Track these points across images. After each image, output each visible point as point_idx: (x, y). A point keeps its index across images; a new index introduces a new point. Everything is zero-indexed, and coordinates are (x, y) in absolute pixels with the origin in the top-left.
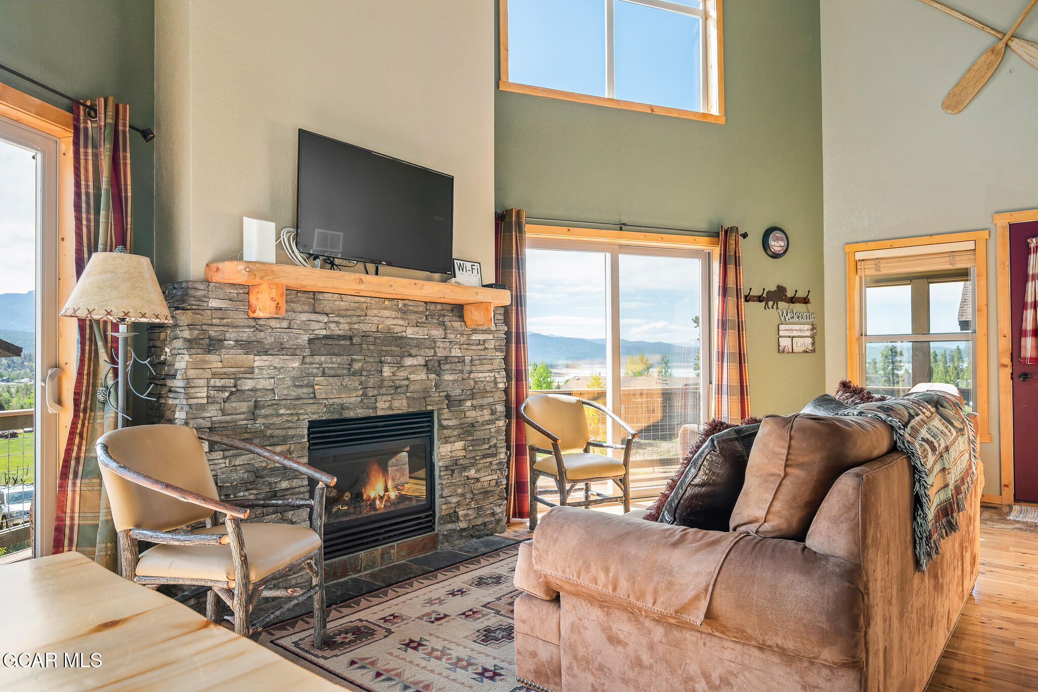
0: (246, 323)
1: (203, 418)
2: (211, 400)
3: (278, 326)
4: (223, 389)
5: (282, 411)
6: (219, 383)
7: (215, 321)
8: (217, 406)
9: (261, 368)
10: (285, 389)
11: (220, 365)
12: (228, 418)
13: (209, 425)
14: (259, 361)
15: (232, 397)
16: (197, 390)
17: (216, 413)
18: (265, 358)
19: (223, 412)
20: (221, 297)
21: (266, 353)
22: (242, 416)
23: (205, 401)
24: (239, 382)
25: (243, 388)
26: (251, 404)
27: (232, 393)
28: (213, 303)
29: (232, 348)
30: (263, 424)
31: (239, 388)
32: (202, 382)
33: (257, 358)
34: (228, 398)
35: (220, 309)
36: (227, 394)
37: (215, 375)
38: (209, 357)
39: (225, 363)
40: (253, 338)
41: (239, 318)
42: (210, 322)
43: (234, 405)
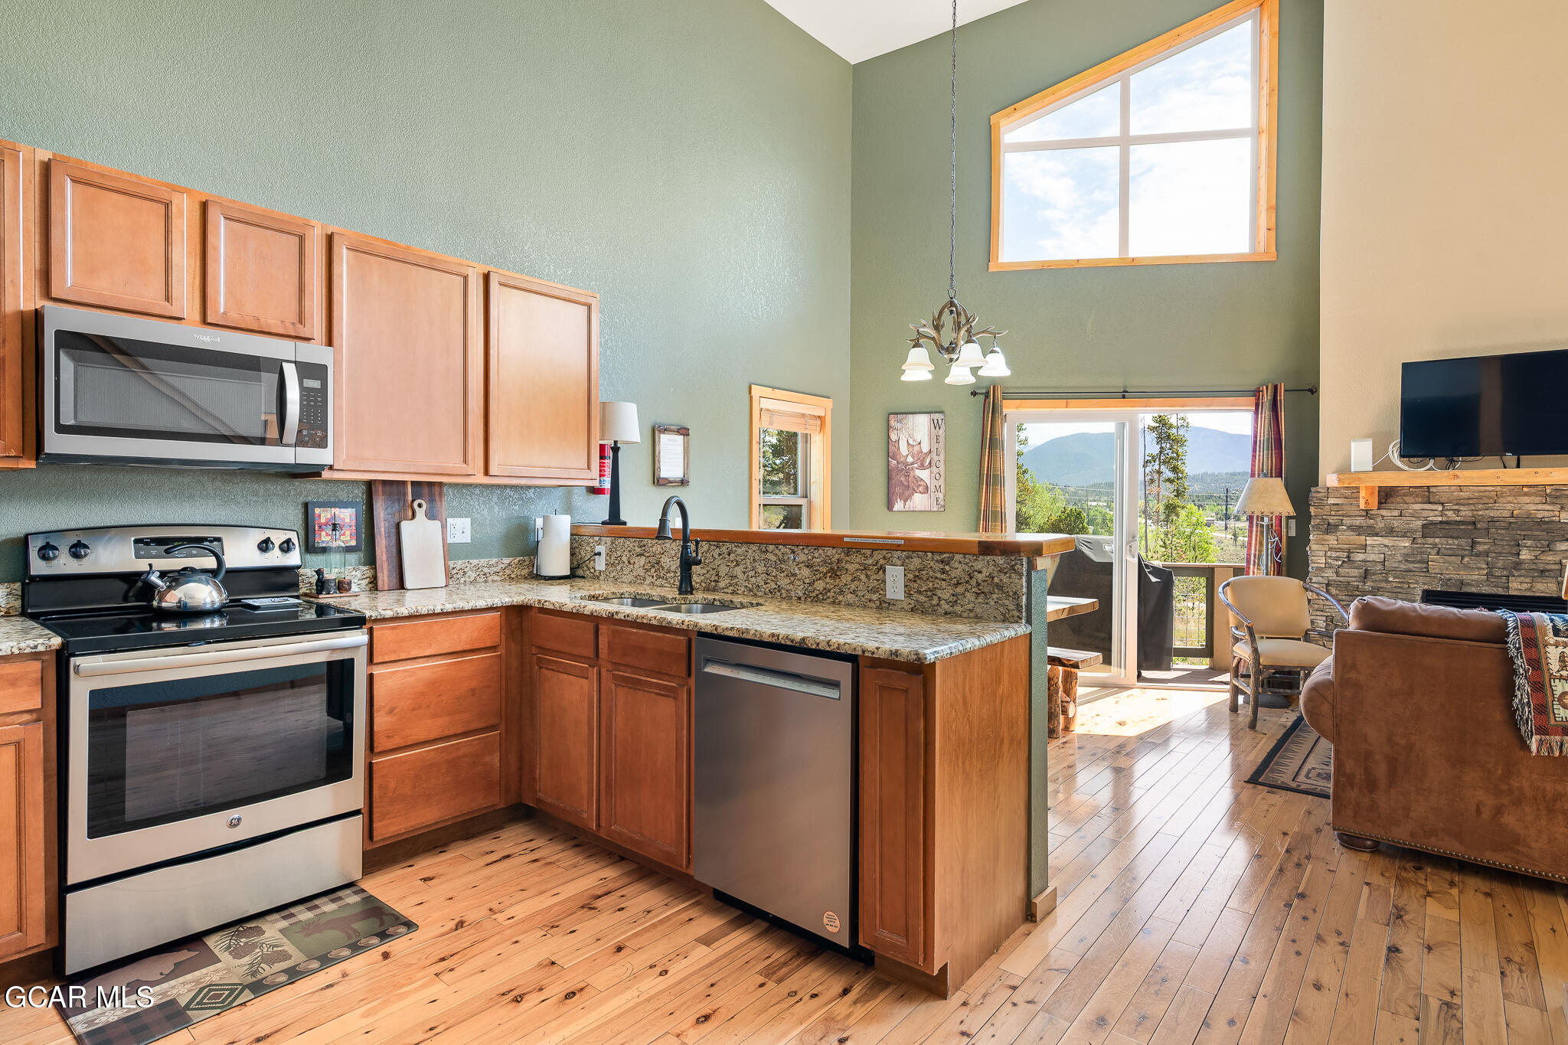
0: (1357, 513)
1: (1323, 577)
2: (1328, 566)
3: (1390, 515)
4: (1337, 559)
5: (1391, 579)
6: (1334, 554)
7: (1333, 513)
8: (1333, 570)
9: (1373, 546)
10: (1395, 562)
11: (1336, 542)
12: (1341, 579)
13: (1327, 582)
14: (1370, 541)
15: (1345, 565)
16: (1318, 558)
17: (1332, 575)
18: (1376, 538)
19: (1337, 573)
20: (1338, 496)
21: (1377, 535)
22: (1354, 579)
23: (1324, 566)
24: (1352, 555)
25: (1355, 559)
26: (1362, 571)
27: (1344, 562)
28: (1331, 501)
29: (1345, 531)
30: (1372, 587)
31: (1351, 559)
32: (1321, 553)
33: (1368, 538)
34: (1341, 565)
35: (1338, 504)
36: (1340, 563)
37: (1330, 549)
38: (1326, 537)
39: (1340, 541)
40: (1364, 525)
41: (1353, 511)
42: (1329, 513)
43: (1347, 570)
